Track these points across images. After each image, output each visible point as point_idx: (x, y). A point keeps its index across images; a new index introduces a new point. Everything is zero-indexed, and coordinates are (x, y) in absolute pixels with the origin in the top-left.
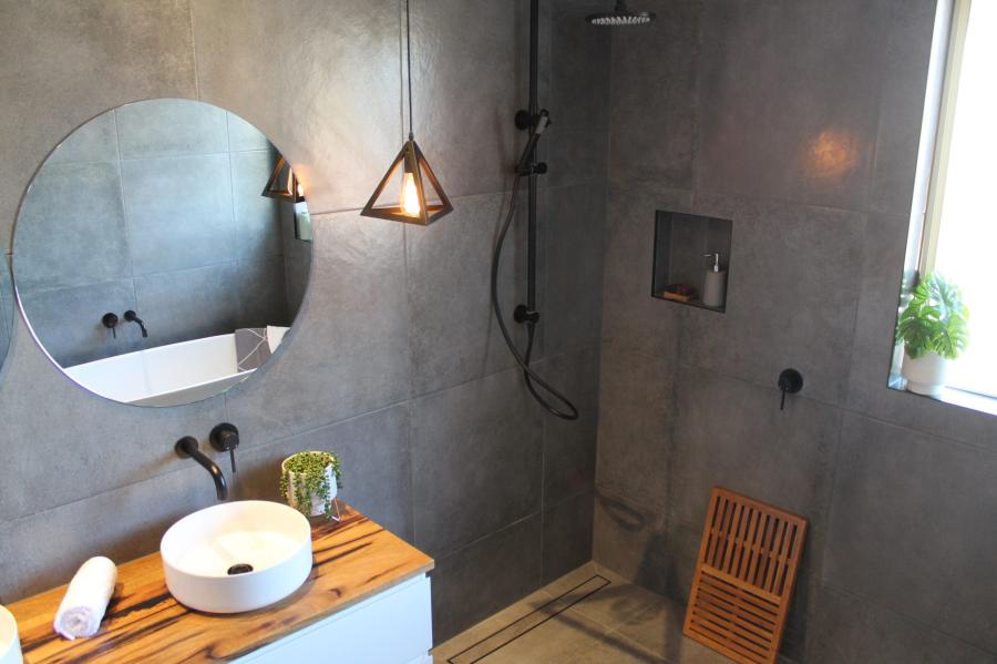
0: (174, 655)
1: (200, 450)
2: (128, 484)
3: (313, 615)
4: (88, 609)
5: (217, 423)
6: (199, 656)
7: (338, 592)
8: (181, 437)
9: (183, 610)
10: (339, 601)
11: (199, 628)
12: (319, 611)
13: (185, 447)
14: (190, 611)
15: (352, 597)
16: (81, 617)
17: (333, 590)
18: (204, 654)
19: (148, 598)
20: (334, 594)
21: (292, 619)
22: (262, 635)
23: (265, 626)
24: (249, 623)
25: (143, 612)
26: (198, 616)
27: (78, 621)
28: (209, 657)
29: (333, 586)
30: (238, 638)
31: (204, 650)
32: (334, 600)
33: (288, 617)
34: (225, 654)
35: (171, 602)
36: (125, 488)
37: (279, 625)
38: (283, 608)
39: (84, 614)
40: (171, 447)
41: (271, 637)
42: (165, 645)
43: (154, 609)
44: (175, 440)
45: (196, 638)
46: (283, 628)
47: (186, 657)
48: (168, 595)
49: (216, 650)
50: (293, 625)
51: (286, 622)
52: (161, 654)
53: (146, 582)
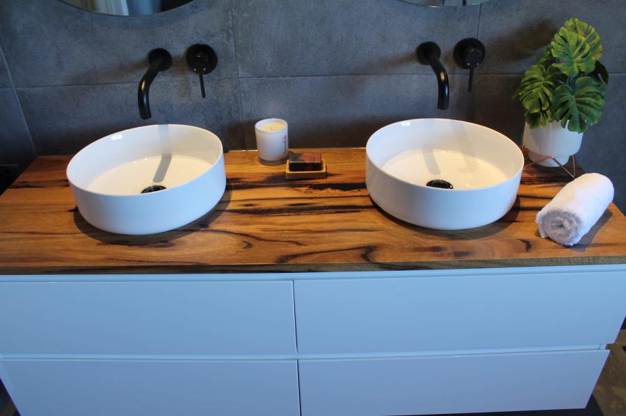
0: (336, 242)
1: (441, 60)
2: (365, 74)
3: (490, 258)
4: (578, 220)
5: (466, 36)
6: (356, 252)
7: (528, 245)
8: (426, 41)
9: (370, 203)
10: (524, 256)
11: (374, 226)
12: (498, 257)
13: (427, 53)
14: (375, 207)
15: (542, 256)
16: (566, 223)
17: (522, 241)
18: (362, 252)
19: (349, 181)
20: (523, 246)
21: (466, 254)
22: (425, 258)
23: (435, 249)
24: (421, 239)
25: (337, 192)
26: (379, 214)
27: (562, 226)
28: (365, 257)
29: (524, 237)
30: (403, 250)
31: (364, 247)
32: (519, 252)
33: (462, 250)
34: (380, 260)
35: (363, 192)
36: (362, 76)
37: (449, 255)
38: (462, 239)
39: (571, 222)
40: (413, 49)
41: (434, 263)
42: (335, 228)
43: (348, 193)
44: (419, 42)
45: (364, 233)
46: (450, 259)
47: (345, 247)
48: (363, 186)
49: (375, 253)
50: (463, 260)
51: (458, 254)
52: (327, 235)
53: (354, 168)
